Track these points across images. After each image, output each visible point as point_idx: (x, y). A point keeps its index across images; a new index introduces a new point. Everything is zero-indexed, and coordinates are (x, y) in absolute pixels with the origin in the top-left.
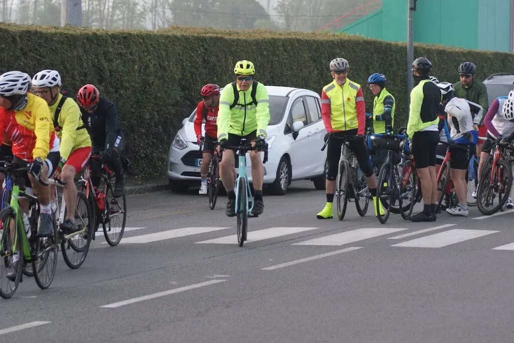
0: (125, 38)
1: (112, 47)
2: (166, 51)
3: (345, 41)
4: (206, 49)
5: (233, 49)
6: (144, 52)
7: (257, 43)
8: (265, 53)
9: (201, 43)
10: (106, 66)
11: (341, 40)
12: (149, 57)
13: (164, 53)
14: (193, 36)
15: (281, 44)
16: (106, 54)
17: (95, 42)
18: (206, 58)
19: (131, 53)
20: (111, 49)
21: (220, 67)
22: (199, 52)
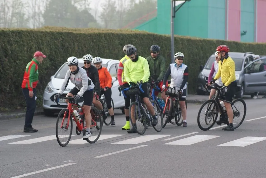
0: (19, 33)
1: (12, 38)
2: (41, 40)
3: (138, 34)
4: (63, 39)
5: (78, 38)
6: (29, 40)
7: (90, 35)
8: (95, 40)
9: (60, 36)
10: (9, 47)
11: (135, 34)
12: (32, 43)
13: (40, 41)
14: (56, 32)
15: (103, 35)
16: (9, 41)
17: (3, 35)
18: (63, 43)
19: (23, 41)
20: (11, 39)
21: (70, 48)
22: (59, 40)
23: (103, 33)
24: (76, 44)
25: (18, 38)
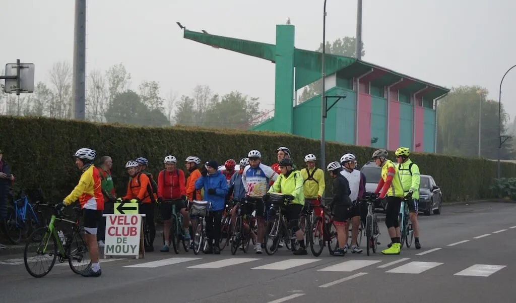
0: (159, 132)
1: (153, 137)
2: (182, 141)
3: (283, 137)
4: (204, 140)
5: (220, 140)
6: (170, 141)
7: (233, 137)
8: (238, 143)
9: (202, 136)
10: (149, 149)
11: (281, 136)
12: (173, 145)
13: (181, 143)
14: (197, 132)
15: (247, 138)
16: (149, 142)
17: (143, 134)
18: (205, 146)
19: (163, 142)
20: (152, 139)
21: (213, 152)
22: (201, 142)
23: (246, 135)
24: (219, 146)
25: (159, 138)
